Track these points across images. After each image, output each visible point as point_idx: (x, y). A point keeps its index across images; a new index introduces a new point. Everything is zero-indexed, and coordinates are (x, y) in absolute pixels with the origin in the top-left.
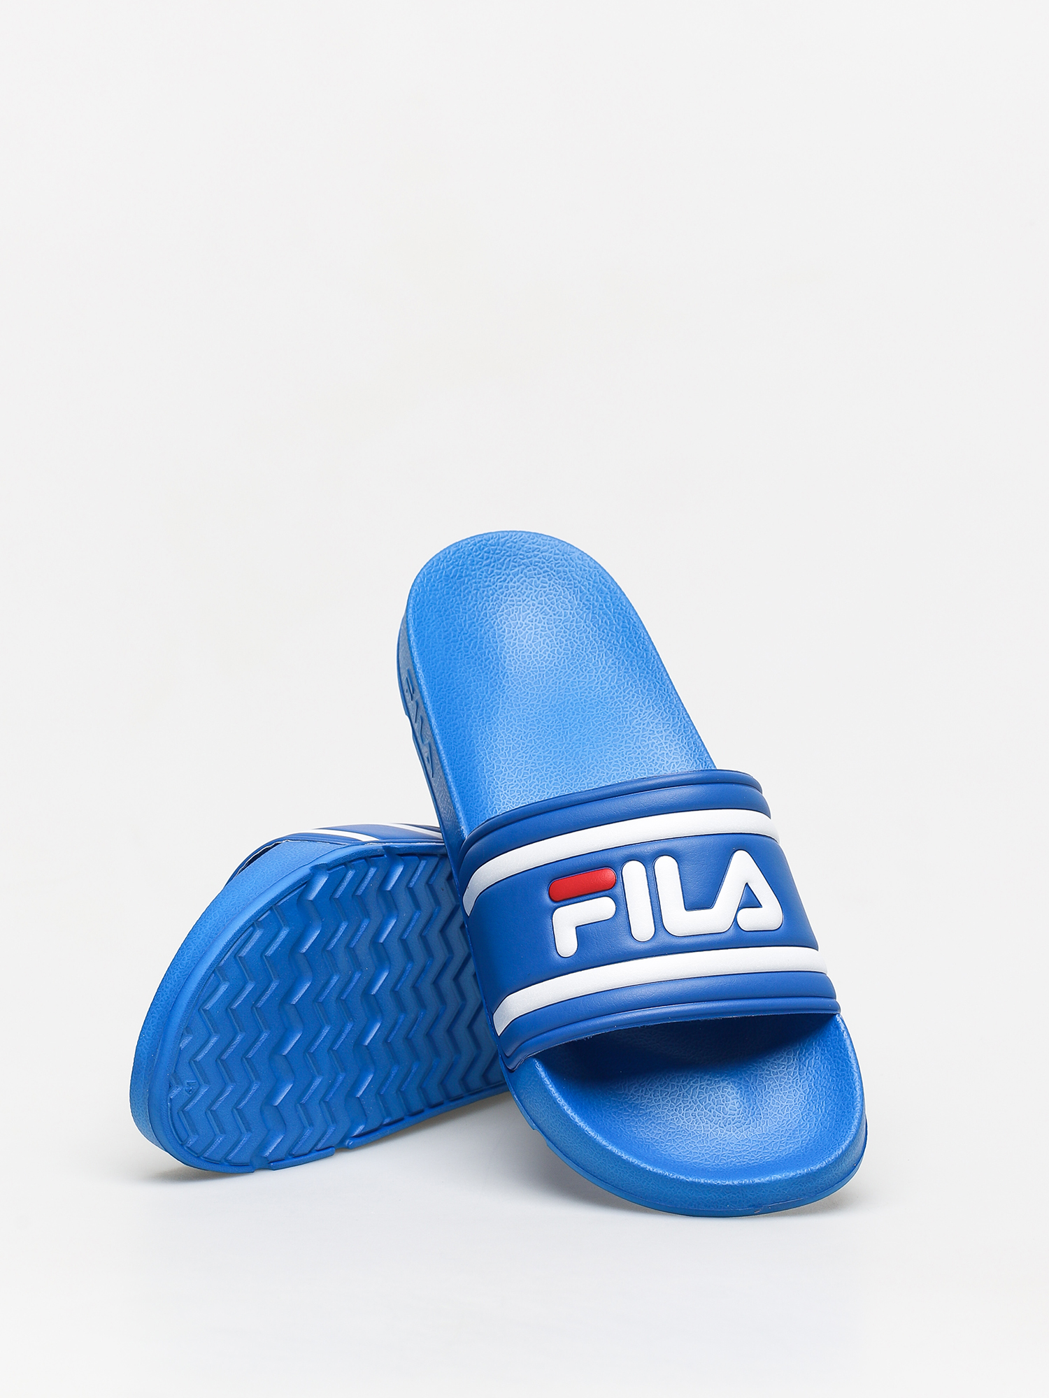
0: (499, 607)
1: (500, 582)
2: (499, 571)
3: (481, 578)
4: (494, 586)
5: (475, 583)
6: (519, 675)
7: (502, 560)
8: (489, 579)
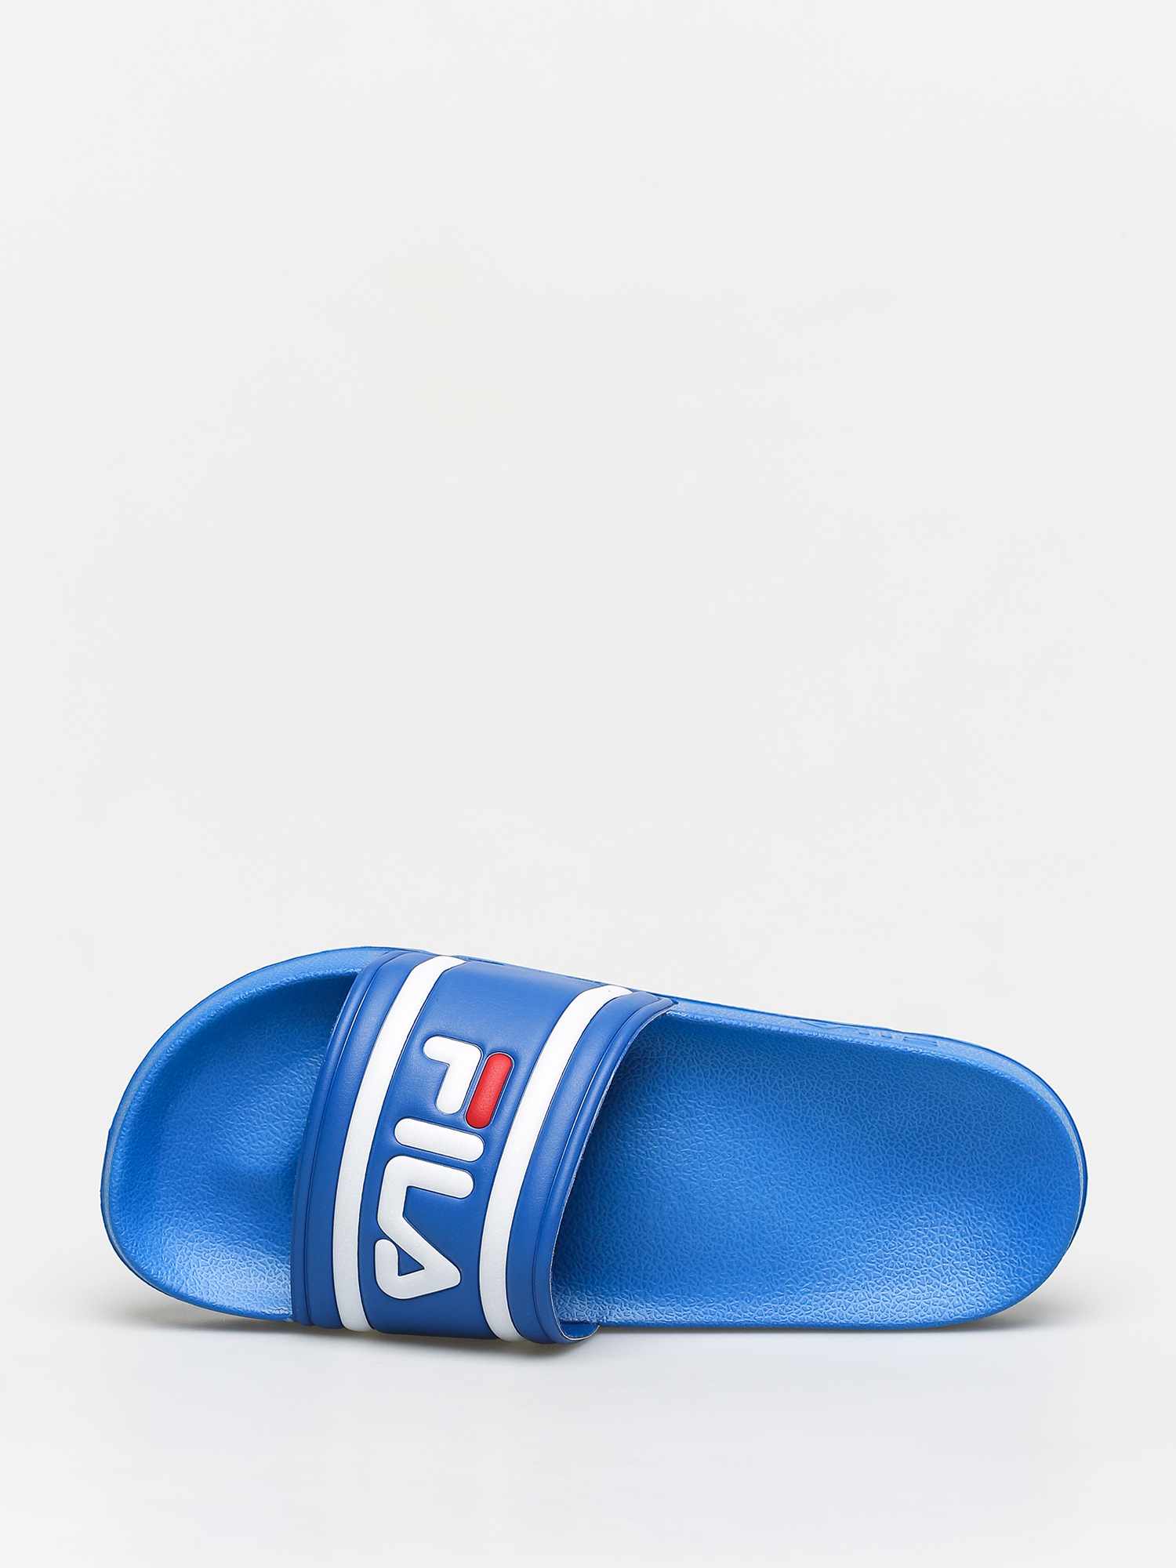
0: (991, 1184)
1: (1019, 1197)
2: (1031, 1201)
3: (1029, 1176)
4: (1016, 1188)
5: (1025, 1167)
6: (896, 1170)
7: (1042, 1209)
8: (1026, 1185)
